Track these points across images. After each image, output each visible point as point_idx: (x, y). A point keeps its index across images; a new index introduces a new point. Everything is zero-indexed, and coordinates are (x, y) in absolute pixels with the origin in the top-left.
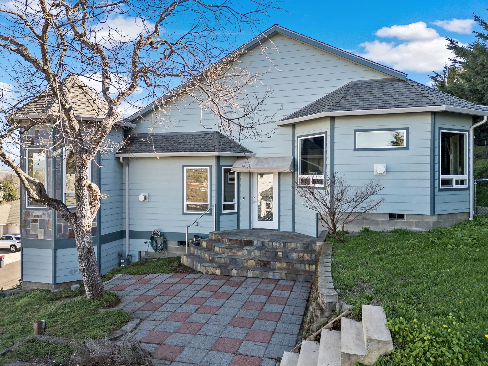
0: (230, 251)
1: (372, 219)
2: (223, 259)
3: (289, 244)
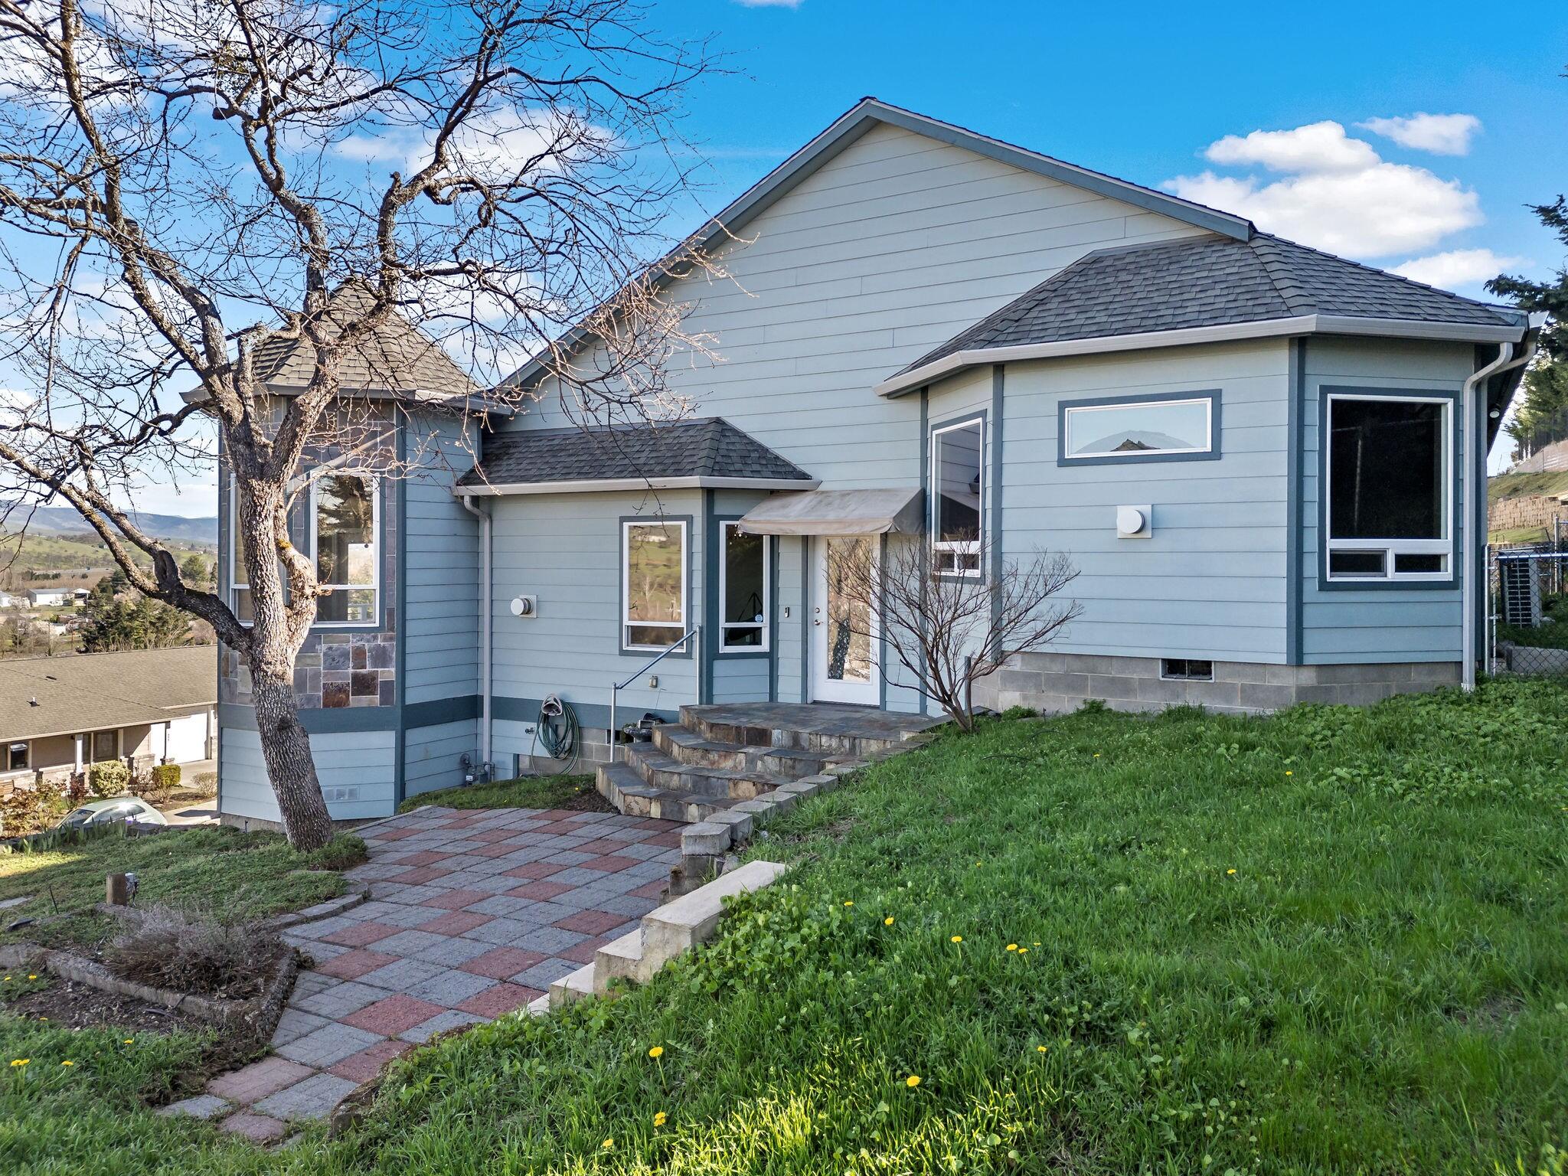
0: (702, 758)
1: (1114, 674)
2: (676, 777)
3: (864, 742)
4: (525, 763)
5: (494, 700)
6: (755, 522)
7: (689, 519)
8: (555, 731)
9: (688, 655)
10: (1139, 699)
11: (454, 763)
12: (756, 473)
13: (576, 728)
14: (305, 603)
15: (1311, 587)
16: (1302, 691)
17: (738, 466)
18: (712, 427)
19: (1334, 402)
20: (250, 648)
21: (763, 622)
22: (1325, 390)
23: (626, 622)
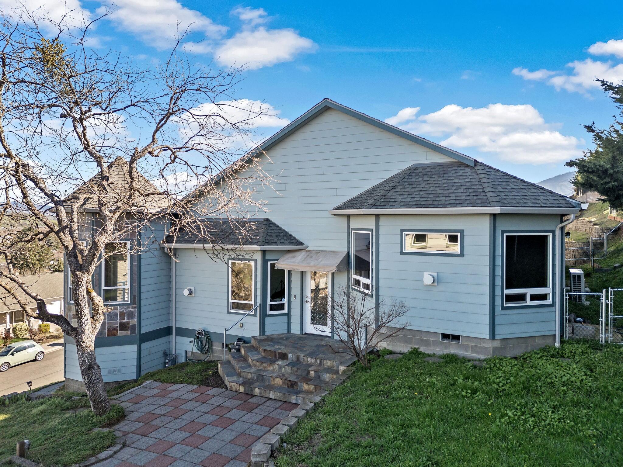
0: (261, 365)
1: (422, 338)
2: (250, 374)
3: (325, 361)
4: (189, 354)
5: (177, 328)
6: (282, 264)
7: (256, 261)
8: (202, 343)
9: (255, 315)
10: (432, 348)
11: (161, 354)
12: (283, 243)
13: (210, 342)
14: (99, 316)
15: (498, 309)
16: (495, 349)
17: (275, 240)
18: (265, 223)
19: (506, 236)
20: (76, 336)
21: (285, 301)
22: (503, 232)
23: (230, 300)
